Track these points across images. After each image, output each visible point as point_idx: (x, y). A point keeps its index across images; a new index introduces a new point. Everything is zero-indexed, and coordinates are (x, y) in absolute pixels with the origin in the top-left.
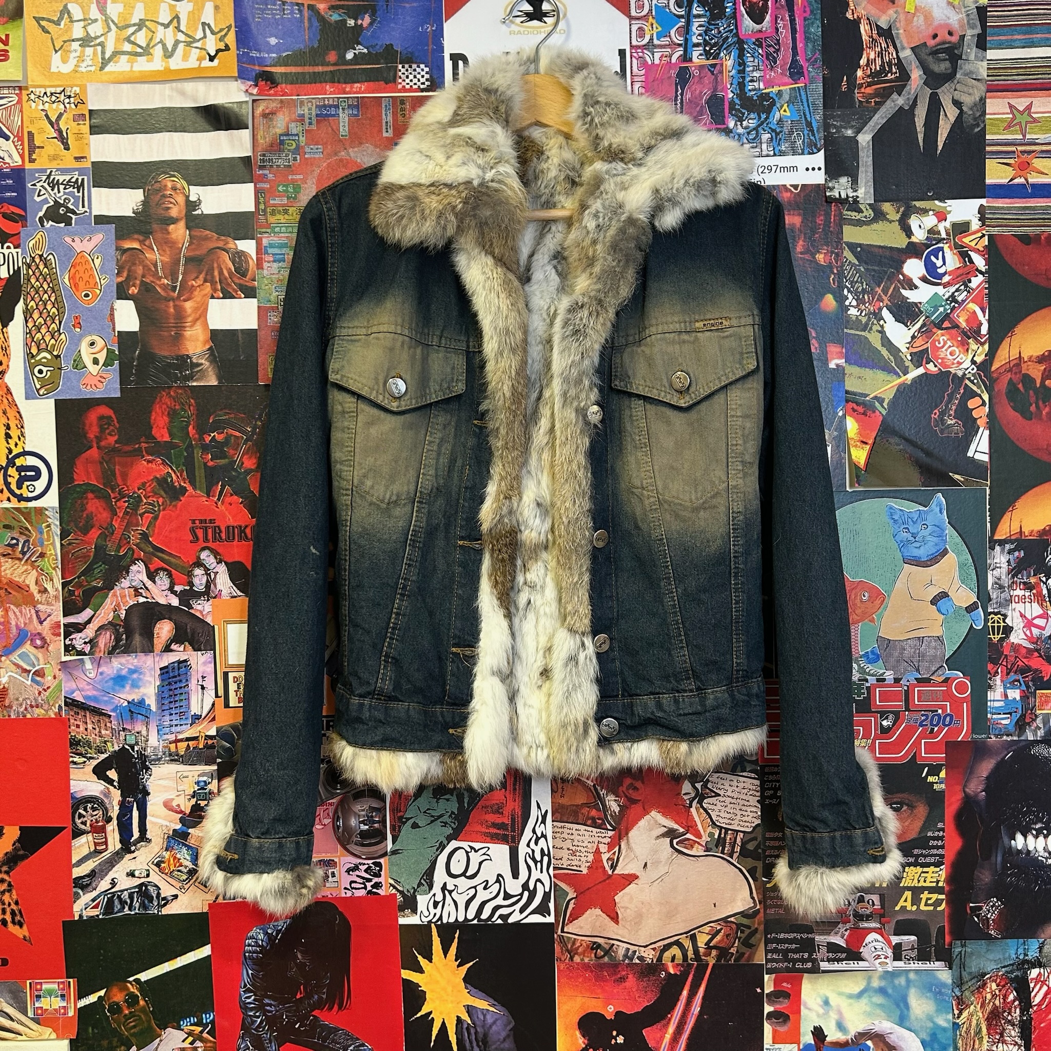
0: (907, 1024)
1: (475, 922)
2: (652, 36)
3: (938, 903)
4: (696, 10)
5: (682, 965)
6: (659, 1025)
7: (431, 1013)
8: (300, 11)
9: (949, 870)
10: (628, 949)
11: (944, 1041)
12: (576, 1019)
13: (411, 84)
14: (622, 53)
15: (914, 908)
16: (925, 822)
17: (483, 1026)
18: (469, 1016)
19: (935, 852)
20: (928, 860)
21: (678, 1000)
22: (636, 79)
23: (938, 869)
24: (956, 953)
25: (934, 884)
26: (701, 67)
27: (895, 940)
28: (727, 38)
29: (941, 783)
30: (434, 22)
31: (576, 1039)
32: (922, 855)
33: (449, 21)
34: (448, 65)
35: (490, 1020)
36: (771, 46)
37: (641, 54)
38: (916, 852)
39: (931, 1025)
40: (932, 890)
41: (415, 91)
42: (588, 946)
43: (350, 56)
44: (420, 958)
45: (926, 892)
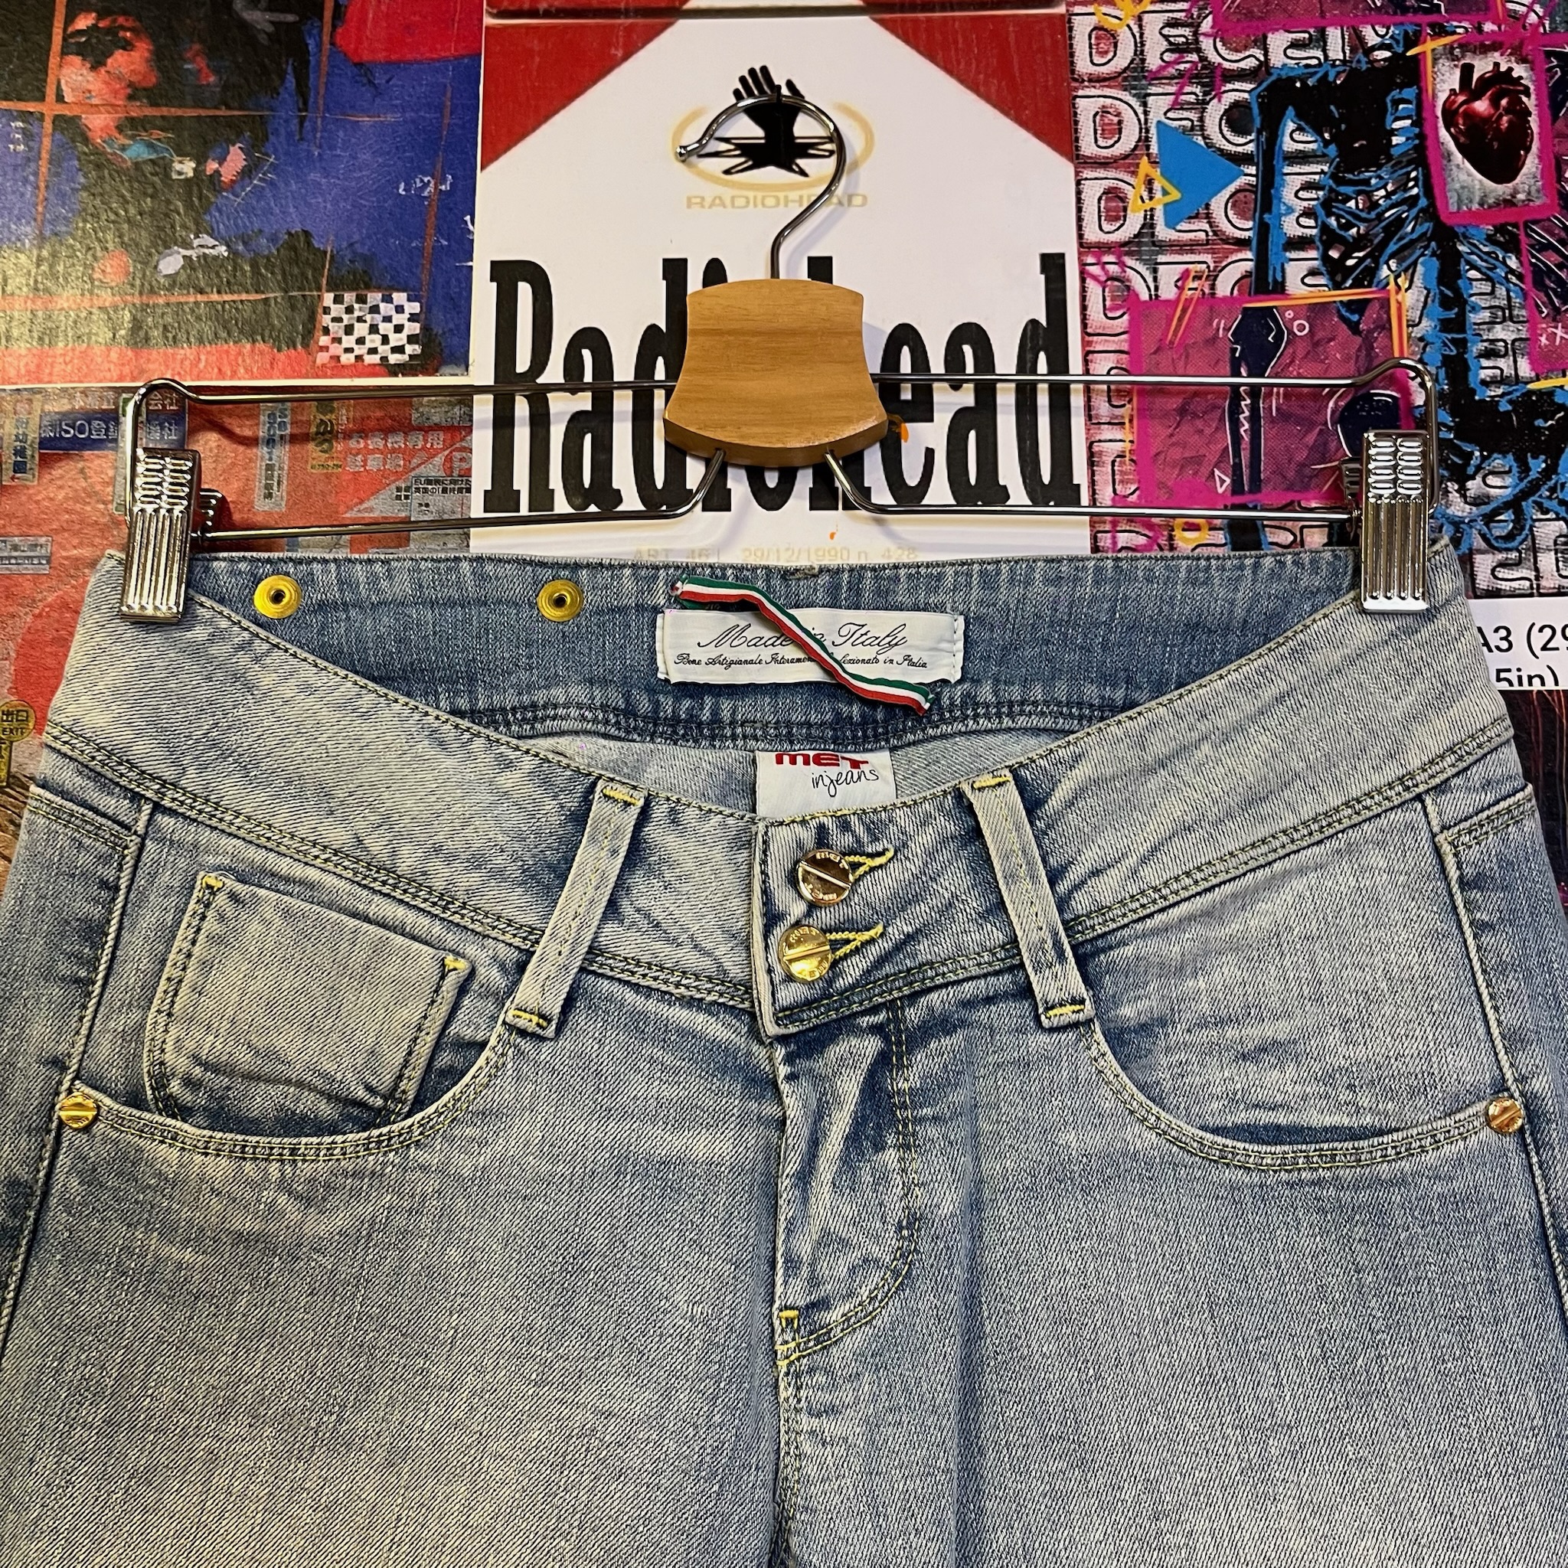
2: (1149, 217)
4: (1293, 138)
8: (28, 135)
13: (360, 350)
14: (1053, 265)
22: (1099, 344)
26: (1316, 311)
28: (1399, 222)
30: (448, 167)
33: (493, 167)
34: (484, 295)
36: (1546, 247)
37: (1113, 269)
41: (372, 371)
43: (171, 264)
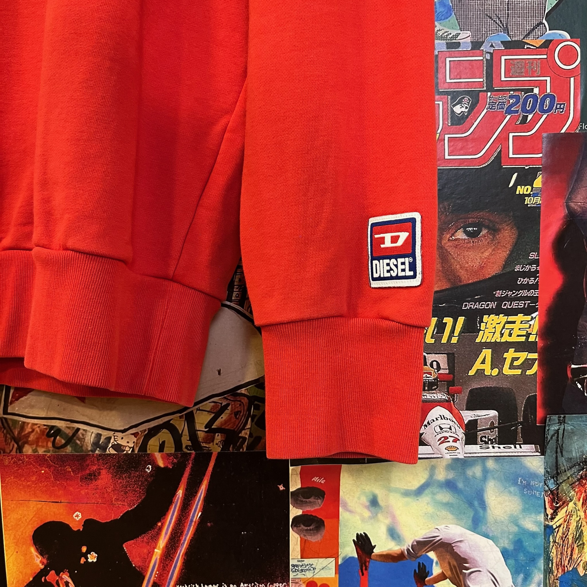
0: (484, 528)
3: (528, 364)
5: (175, 456)
6: (145, 537)
9: (544, 319)
10: (99, 436)
11: (532, 550)
12: (30, 531)
15: (495, 372)
16: (512, 252)
19: (524, 293)
20: (515, 305)
21: (169, 502)
23: (529, 318)
24: (551, 433)
25: (523, 339)
27: (468, 416)
29: (535, 195)
31: (31, 557)
32: (506, 298)
38: (498, 294)
39: (515, 529)
40: (520, 347)
42: (42, 432)
45: (512, 350)
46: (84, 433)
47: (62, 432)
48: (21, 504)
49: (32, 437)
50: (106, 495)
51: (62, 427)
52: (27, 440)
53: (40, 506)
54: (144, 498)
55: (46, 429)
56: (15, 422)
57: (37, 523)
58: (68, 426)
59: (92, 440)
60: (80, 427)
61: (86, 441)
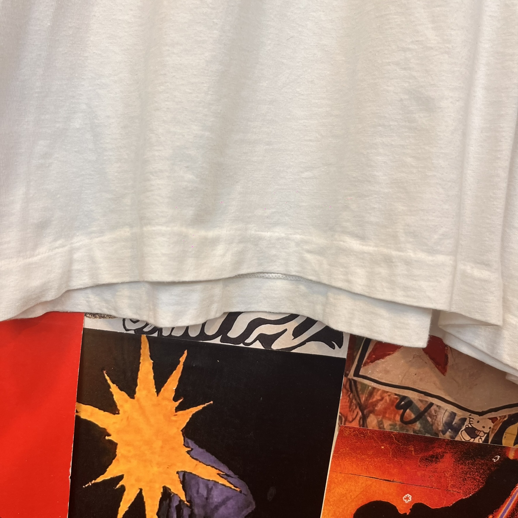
1: (217, 341)
7: (121, 478)
10: (453, 415)
12: (352, 509)
17: (204, 507)
18: (184, 488)
35: (216, 497)
42: (392, 401)
44: (114, 389)
46: (437, 409)
47: (413, 405)
48: (350, 478)
49: (379, 407)
50: (442, 480)
51: (414, 398)
52: (374, 408)
53: (369, 483)
54: (482, 487)
55: (397, 399)
56: (365, 386)
57: (363, 501)
58: (421, 398)
59: (444, 419)
60: (434, 402)
61: (438, 419)
